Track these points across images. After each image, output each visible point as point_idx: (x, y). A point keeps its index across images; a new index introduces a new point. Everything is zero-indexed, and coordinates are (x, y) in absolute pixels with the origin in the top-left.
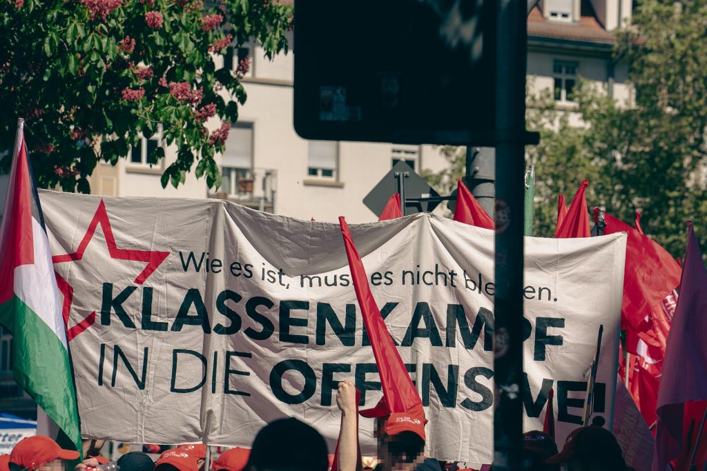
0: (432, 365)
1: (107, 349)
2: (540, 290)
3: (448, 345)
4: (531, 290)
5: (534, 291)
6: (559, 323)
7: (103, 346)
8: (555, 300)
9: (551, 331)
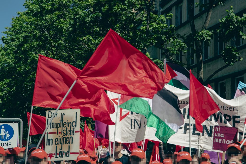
0: (205, 125)
1: (132, 120)
2: (234, 108)
3: (210, 120)
4: (231, 108)
5: (232, 109)
6: (239, 117)
7: (131, 120)
8: (238, 111)
9: (237, 119)
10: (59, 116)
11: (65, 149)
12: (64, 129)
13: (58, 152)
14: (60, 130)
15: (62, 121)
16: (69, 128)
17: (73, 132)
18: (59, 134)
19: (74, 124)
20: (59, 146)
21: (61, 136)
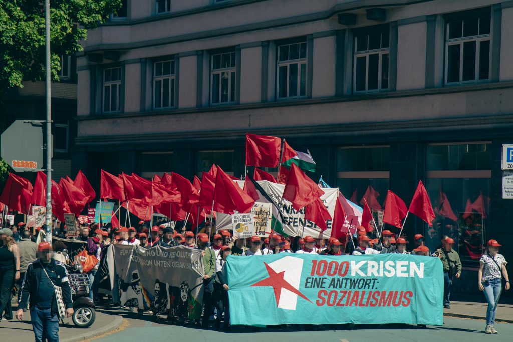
10: (259, 206)
11: (262, 230)
12: (262, 216)
13: (258, 231)
14: (260, 217)
15: (261, 210)
16: (265, 216)
17: (267, 219)
18: (259, 220)
19: (268, 213)
20: (259, 228)
21: (260, 220)
